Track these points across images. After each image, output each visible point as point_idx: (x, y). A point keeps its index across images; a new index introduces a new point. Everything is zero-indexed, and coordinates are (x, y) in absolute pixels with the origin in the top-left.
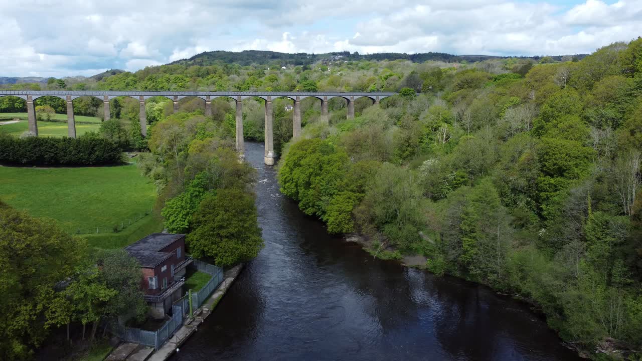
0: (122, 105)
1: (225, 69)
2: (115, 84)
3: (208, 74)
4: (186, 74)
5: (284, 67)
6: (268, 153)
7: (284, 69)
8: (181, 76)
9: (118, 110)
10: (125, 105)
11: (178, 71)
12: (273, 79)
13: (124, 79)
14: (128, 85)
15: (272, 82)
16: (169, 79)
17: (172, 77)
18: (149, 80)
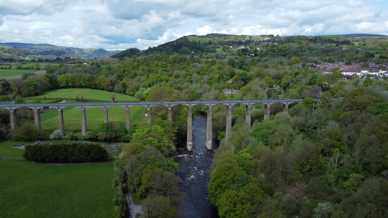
0: (127, 86)
1: (192, 58)
2: (127, 67)
3: (181, 61)
4: (168, 60)
5: (231, 47)
6: (208, 141)
7: (231, 48)
8: (164, 63)
9: (125, 88)
10: (129, 86)
11: (164, 59)
12: (220, 68)
13: (132, 64)
14: (134, 67)
15: (220, 70)
16: (158, 64)
17: (160, 63)
18: (146, 65)
